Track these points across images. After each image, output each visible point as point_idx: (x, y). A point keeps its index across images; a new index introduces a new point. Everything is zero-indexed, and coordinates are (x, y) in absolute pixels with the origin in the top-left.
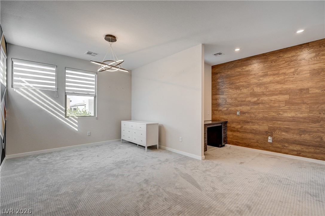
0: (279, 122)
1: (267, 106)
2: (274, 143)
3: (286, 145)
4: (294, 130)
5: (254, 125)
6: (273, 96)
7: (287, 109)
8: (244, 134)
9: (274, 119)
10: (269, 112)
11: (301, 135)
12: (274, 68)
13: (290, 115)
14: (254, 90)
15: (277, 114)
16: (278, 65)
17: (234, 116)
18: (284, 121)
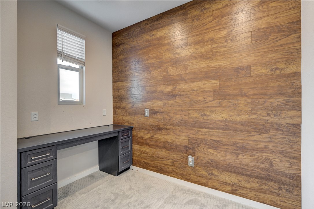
0: (204, 130)
1: (187, 100)
2: (196, 168)
3: (215, 173)
4: (227, 145)
5: (169, 135)
6: (194, 82)
7: (217, 105)
8: (155, 150)
9: (197, 125)
10: (190, 112)
11: (237, 155)
12: (197, 31)
13: (220, 118)
14: (167, 73)
15: (202, 116)
16: (202, 24)
17: (141, 117)
18: (212, 128)
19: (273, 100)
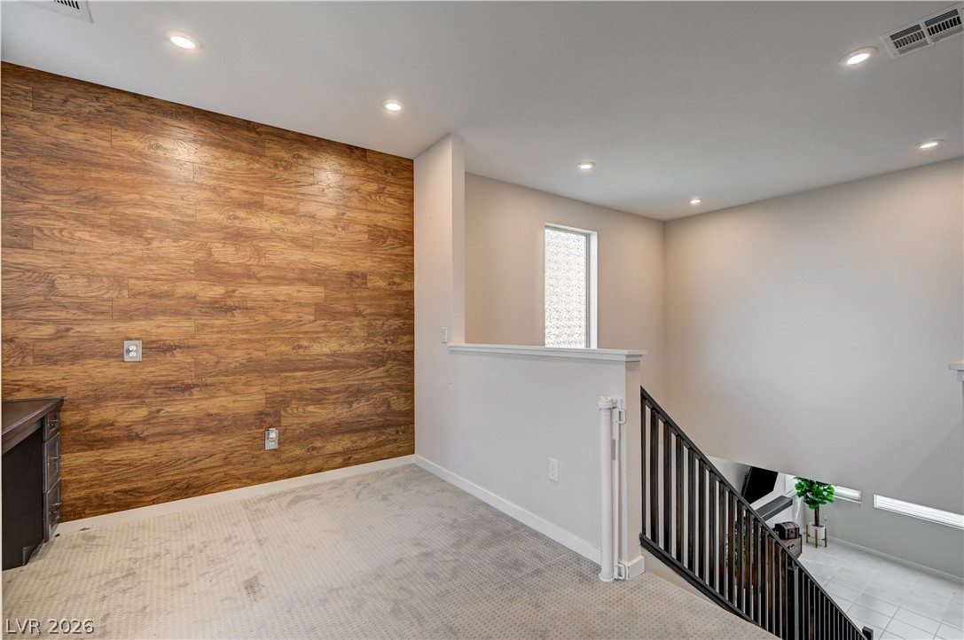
0: (299, 374)
1: (262, 319)
2: (283, 448)
3: (318, 444)
4: (337, 393)
5: (214, 397)
7: (321, 329)
8: (165, 444)
9: (283, 366)
10: (268, 343)
11: (350, 403)
12: (285, 189)
13: (326, 350)
14: (210, 254)
15: (294, 348)
16: (295, 182)
17: (108, 365)
18: (313, 369)
19: (390, 322)
